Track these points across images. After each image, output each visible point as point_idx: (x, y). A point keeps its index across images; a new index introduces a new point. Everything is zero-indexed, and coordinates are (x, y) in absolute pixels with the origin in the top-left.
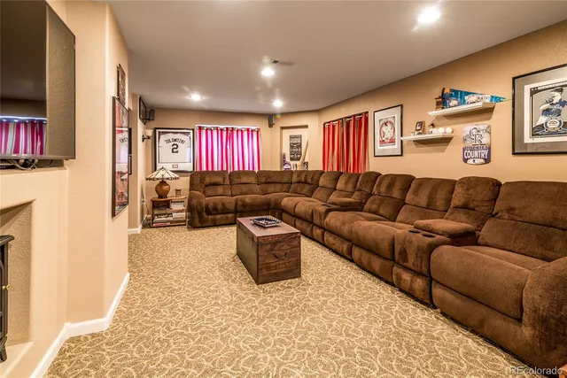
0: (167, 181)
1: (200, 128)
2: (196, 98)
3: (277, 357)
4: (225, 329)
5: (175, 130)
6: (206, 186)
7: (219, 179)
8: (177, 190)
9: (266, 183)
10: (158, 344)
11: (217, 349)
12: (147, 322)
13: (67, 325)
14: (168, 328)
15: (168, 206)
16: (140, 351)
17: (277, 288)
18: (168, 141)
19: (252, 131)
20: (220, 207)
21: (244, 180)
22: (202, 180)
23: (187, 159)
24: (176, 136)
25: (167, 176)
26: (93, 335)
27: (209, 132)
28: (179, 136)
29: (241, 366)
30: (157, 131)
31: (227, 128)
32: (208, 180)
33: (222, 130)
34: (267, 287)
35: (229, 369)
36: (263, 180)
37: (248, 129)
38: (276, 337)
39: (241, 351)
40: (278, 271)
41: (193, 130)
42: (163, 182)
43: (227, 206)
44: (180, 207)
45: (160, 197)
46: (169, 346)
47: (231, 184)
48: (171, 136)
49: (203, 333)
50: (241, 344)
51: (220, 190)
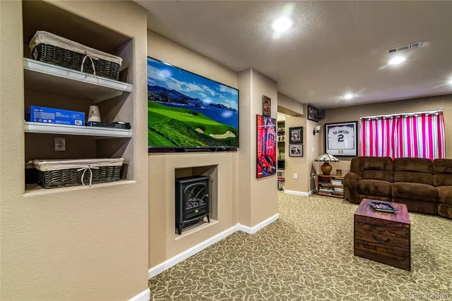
0: (330, 163)
1: (364, 120)
2: (349, 97)
3: (316, 297)
4: (301, 265)
5: (341, 124)
6: (365, 170)
7: (381, 165)
8: (337, 170)
9: (444, 173)
10: (264, 251)
11: (287, 270)
12: (269, 239)
13: (239, 224)
14: (274, 247)
15: (329, 182)
16: (256, 249)
17: (370, 265)
18: (335, 133)
19: (430, 116)
20: (372, 189)
21: (411, 167)
22: (361, 164)
23: (351, 147)
24: (341, 129)
25: (328, 159)
26: (246, 233)
27: (374, 123)
28: (344, 128)
29: (290, 285)
30: (327, 126)
31: (394, 117)
32: (367, 165)
33: (388, 119)
34: (361, 261)
35: (283, 282)
36: (442, 169)
37: (423, 115)
38: (329, 289)
39: (298, 279)
40: (377, 252)
41: (357, 122)
42: (326, 164)
43: (381, 189)
44: (339, 183)
45: (324, 174)
46: (267, 254)
47: (394, 170)
48: (337, 129)
49: (288, 259)
50: (302, 277)
51: (379, 174)
